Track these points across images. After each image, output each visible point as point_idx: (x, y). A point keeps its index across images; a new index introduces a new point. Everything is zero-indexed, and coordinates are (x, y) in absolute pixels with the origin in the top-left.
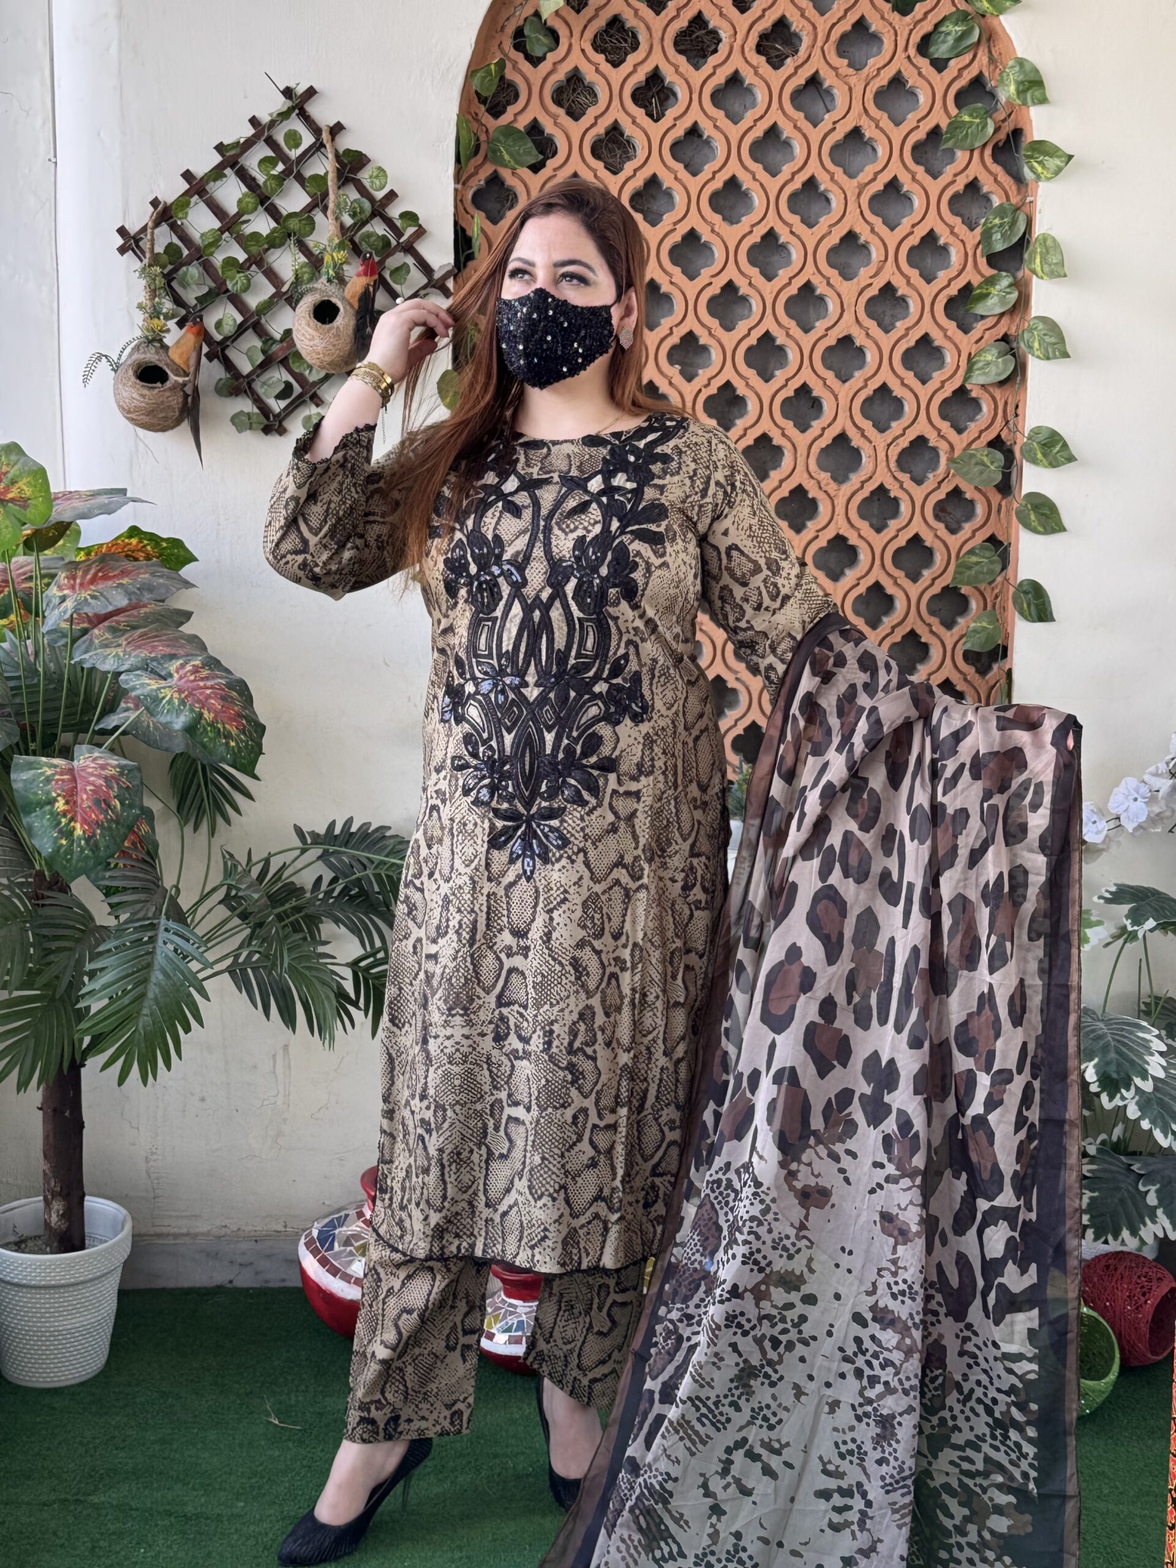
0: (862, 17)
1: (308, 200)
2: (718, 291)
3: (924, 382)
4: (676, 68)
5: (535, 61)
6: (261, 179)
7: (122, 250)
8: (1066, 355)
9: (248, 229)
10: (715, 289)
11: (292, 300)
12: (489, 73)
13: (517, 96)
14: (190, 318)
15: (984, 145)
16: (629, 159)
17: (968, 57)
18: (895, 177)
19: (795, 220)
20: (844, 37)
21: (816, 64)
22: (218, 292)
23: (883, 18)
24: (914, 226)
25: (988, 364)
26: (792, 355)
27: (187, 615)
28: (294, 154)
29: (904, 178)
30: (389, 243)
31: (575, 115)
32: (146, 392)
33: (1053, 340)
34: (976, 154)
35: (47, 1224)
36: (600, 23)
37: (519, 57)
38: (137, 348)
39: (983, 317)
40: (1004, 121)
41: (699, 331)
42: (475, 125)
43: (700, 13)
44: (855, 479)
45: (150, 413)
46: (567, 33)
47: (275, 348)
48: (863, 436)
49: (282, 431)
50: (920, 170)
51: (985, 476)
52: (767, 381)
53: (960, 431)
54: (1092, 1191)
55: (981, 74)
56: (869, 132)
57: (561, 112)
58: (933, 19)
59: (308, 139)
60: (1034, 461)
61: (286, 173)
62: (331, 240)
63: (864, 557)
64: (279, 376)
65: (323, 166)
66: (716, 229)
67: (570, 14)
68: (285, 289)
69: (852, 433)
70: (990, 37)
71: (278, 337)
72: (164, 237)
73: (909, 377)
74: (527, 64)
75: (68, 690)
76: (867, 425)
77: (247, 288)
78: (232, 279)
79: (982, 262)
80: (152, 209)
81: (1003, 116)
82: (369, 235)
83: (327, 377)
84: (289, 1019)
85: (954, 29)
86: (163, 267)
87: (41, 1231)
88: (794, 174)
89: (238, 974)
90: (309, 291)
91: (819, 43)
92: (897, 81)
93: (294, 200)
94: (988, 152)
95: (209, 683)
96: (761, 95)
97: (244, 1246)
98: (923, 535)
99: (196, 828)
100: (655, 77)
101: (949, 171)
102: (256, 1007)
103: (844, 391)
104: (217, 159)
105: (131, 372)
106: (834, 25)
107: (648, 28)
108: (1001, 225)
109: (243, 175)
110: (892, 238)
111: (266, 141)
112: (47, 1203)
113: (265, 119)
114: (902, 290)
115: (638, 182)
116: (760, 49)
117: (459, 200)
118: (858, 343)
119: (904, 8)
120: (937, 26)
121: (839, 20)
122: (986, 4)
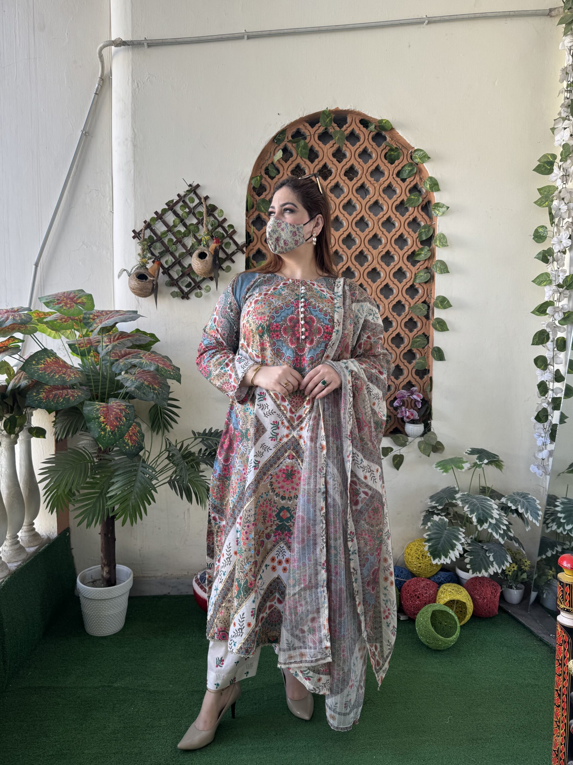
0: (378, 165)
1: (197, 221)
3: (400, 283)
5: (272, 178)
6: (181, 213)
7: (134, 237)
8: (448, 272)
9: (176, 230)
11: (191, 254)
12: (257, 180)
13: (266, 190)
14: (157, 260)
15: (419, 206)
17: (412, 178)
18: (390, 217)
19: (357, 230)
20: (372, 171)
21: (364, 179)
22: (167, 251)
23: (385, 165)
24: (396, 232)
25: (421, 276)
26: (357, 274)
28: (192, 205)
29: (393, 216)
30: (224, 235)
32: (140, 282)
33: (443, 267)
34: (416, 208)
35: (102, 576)
36: (293, 166)
37: (267, 177)
38: (137, 268)
39: (419, 261)
40: (425, 198)
42: (252, 199)
43: (326, 163)
45: (141, 290)
46: (282, 169)
47: (186, 270)
48: (381, 300)
49: (188, 298)
50: (398, 214)
51: (421, 313)
53: (412, 299)
54: (471, 556)
55: (417, 183)
56: (381, 201)
58: (401, 166)
60: (438, 307)
61: (190, 212)
62: (204, 233)
64: (187, 280)
65: (201, 209)
67: (283, 163)
68: (188, 249)
70: (420, 171)
71: (187, 266)
72: (148, 233)
73: (396, 281)
74: (269, 179)
75: (110, 381)
77: (176, 250)
78: (171, 247)
79: (419, 243)
80: (144, 224)
81: (425, 196)
82: (218, 232)
83: (204, 279)
84: (190, 499)
85: (408, 169)
86: (147, 243)
87: (100, 577)
88: (357, 215)
89: (171, 483)
90: (196, 249)
91: (365, 173)
92: (390, 186)
93: (192, 221)
94: (420, 208)
96: (345, 190)
97: (174, 581)
98: (401, 333)
99: (157, 433)
101: (407, 215)
102: (178, 495)
103: (374, 286)
104: (166, 207)
105: (135, 276)
106: (369, 167)
107: (309, 168)
108: (425, 231)
109: (176, 214)
110: (389, 236)
111: (183, 201)
112: (102, 568)
113: (183, 194)
114: (393, 253)
117: (247, 223)
118: (378, 270)
119: (392, 162)
120: (402, 168)
121: (371, 165)
122: (419, 160)
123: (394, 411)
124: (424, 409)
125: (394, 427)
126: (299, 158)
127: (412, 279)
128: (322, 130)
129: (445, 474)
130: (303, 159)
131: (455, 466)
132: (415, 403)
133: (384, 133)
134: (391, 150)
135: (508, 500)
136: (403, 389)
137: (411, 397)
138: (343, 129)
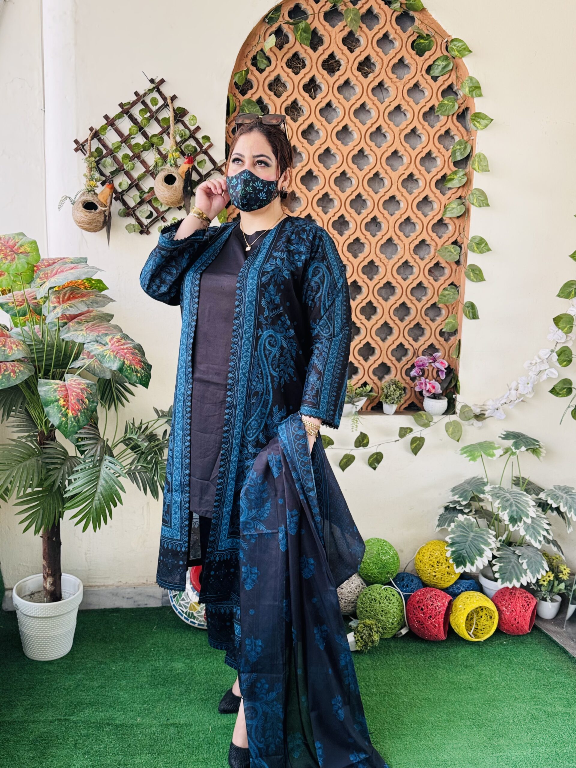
0: (403, 57)
1: (161, 129)
2: (339, 175)
3: (425, 216)
4: (323, 76)
5: (261, 71)
6: (139, 119)
7: (76, 150)
8: (488, 205)
9: (133, 142)
10: (338, 174)
11: (154, 175)
12: (242, 75)
13: (252, 87)
14: (107, 181)
15: (453, 114)
16: (300, 116)
17: (447, 76)
18: (415, 127)
19: (372, 144)
20: (394, 65)
21: (383, 76)
22: (120, 170)
23: (411, 57)
24: (423, 148)
25: (453, 209)
26: (369, 203)
27: (112, 316)
28: (154, 108)
29: (419, 127)
30: (196, 150)
31: (278, 95)
32: (87, 214)
33: (482, 199)
34: (450, 117)
35: (45, 588)
36: (290, 55)
37: (254, 69)
38: (84, 194)
39: (450, 189)
40: (462, 103)
41: (330, 192)
42: (234, 98)
43: (333, 52)
44: (395, 258)
45: (89, 224)
46: (275, 59)
47: (145, 195)
48: (400, 239)
49: (148, 233)
50: (426, 124)
51: (452, 257)
52: (359, 214)
53: (440, 237)
54: (501, 563)
56: (404, 107)
57: (272, 93)
58: (433, 59)
59: (161, 102)
60: (473, 251)
61: (151, 117)
62: (172, 147)
63: (398, 291)
64: (147, 209)
65: (167, 114)
66: (339, 147)
67: (276, 50)
68: (150, 169)
69: (395, 238)
70: (456, 67)
71: (146, 191)
72: (95, 144)
73: (419, 213)
74: (257, 72)
75: (57, 350)
76: (401, 234)
77: (132, 169)
78: (126, 164)
79: (451, 165)
80: (90, 132)
81: (462, 101)
82: (188, 146)
83: (169, 209)
84: (155, 495)
85: (443, 63)
86: (95, 158)
88: (372, 124)
89: (131, 475)
90: (161, 169)
91: (384, 68)
92: (416, 86)
93: (154, 129)
94: (455, 117)
95: (125, 347)
96: (358, 89)
97: (129, 590)
98: (423, 282)
99: (109, 407)
100: (313, 80)
101: (438, 126)
102: (140, 489)
103: (392, 219)
104: (120, 110)
105: (81, 205)
106: (390, 60)
107: (311, 58)
108: (460, 149)
109: (131, 117)
110: (414, 154)
111: (142, 102)
112: (45, 579)
113: (141, 92)
114: (417, 176)
115: (305, 126)
116: (359, 69)
117: (227, 132)
118: (397, 199)
119: (421, 53)
120: (434, 62)
121: (393, 57)
122: (457, 53)
123: (411, 382)
124: (448, 380)
125: (409, 402)
126: (298, 44)
127: (441, 212)
128: (328, 7)
129: (472, 462)
130: (303, 45)
131: (484, 453)
132: (437, 372)
133: (411, 13)
134: (420, 37)
135: (548, 495)
136: (423, 355)
137: (433, 364)
138: (357, 7)
